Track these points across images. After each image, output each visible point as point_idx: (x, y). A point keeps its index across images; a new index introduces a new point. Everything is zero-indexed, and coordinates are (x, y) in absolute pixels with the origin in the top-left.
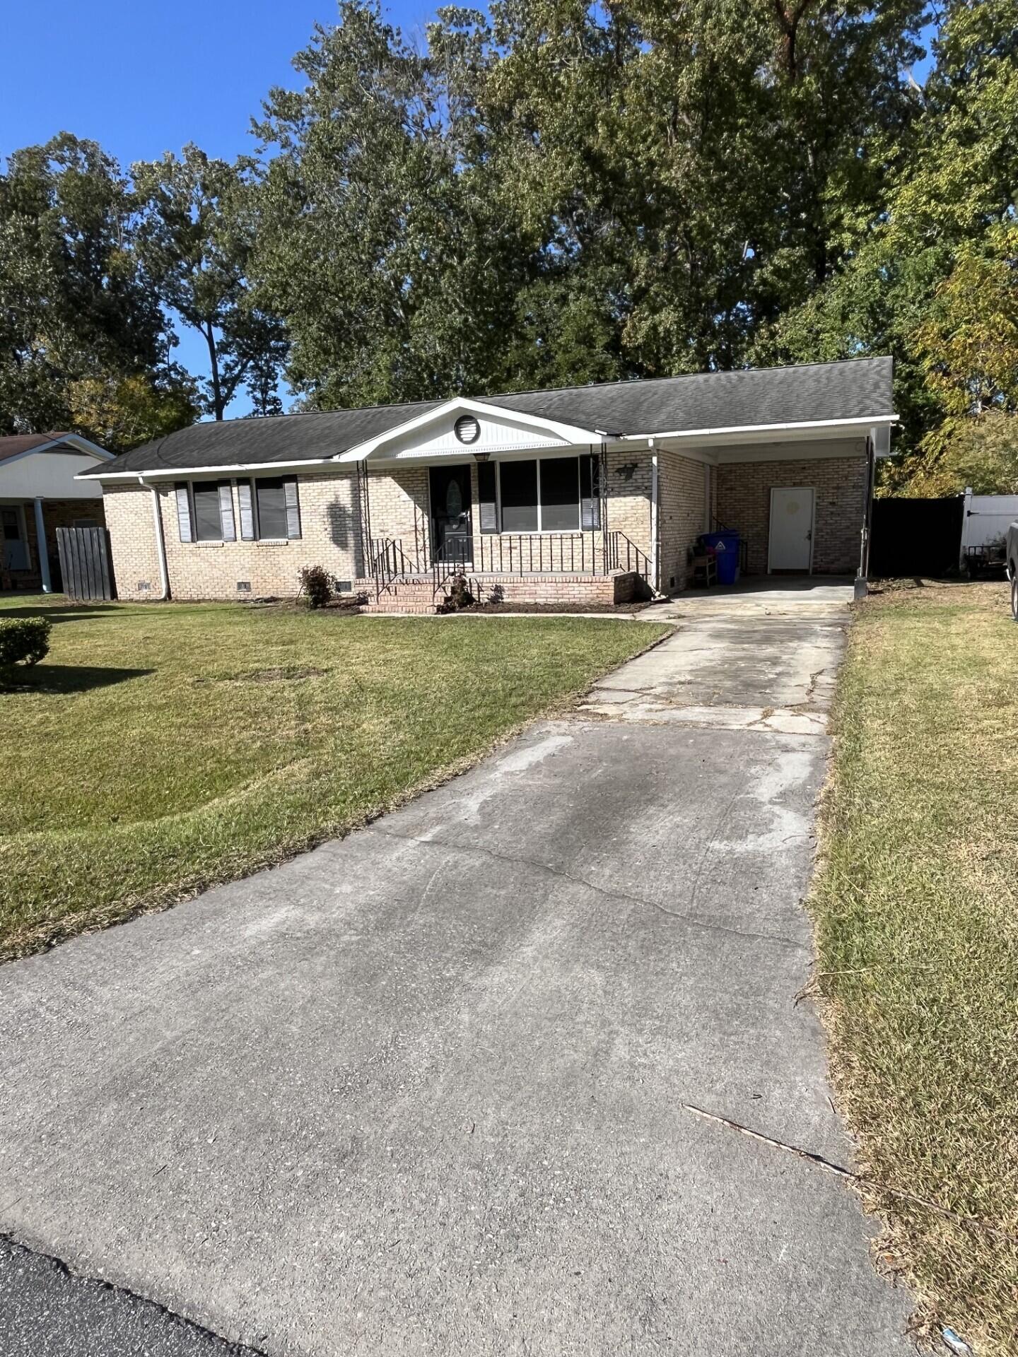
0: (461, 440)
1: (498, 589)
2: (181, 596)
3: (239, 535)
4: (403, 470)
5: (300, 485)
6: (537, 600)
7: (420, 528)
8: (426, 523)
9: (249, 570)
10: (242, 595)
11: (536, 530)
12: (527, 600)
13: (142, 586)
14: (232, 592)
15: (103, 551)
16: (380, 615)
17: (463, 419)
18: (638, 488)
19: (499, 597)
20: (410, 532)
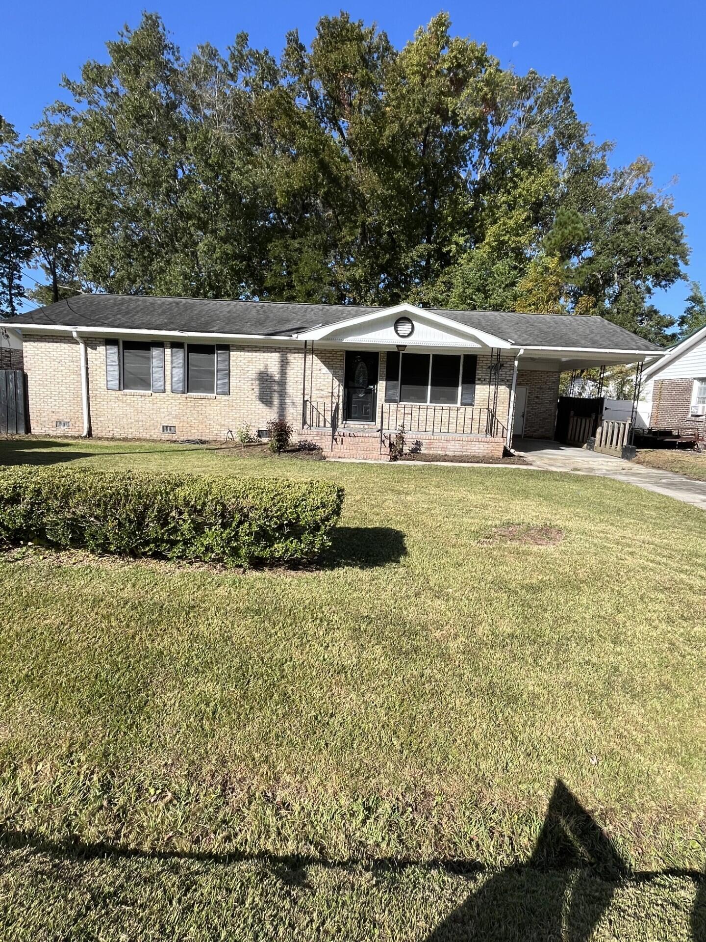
0: (398, 334)
1: (418, 444)
2: (104, 434)
3: (168, 387)
4: (325, 350)
5: (231, 353)
6: (447, 453)
7: (335, 395)
8: (341, 391)
9: (176, 417)
10: (167, 436)
11: (426, 402)
12: (439, 452)
13: (59, 423)
14: (157, 434)
15: (20, 391)
16: (340, 460)
17: (404, 319)
18: (502, 380)
19: (418, 449)
20: (327, 397)
